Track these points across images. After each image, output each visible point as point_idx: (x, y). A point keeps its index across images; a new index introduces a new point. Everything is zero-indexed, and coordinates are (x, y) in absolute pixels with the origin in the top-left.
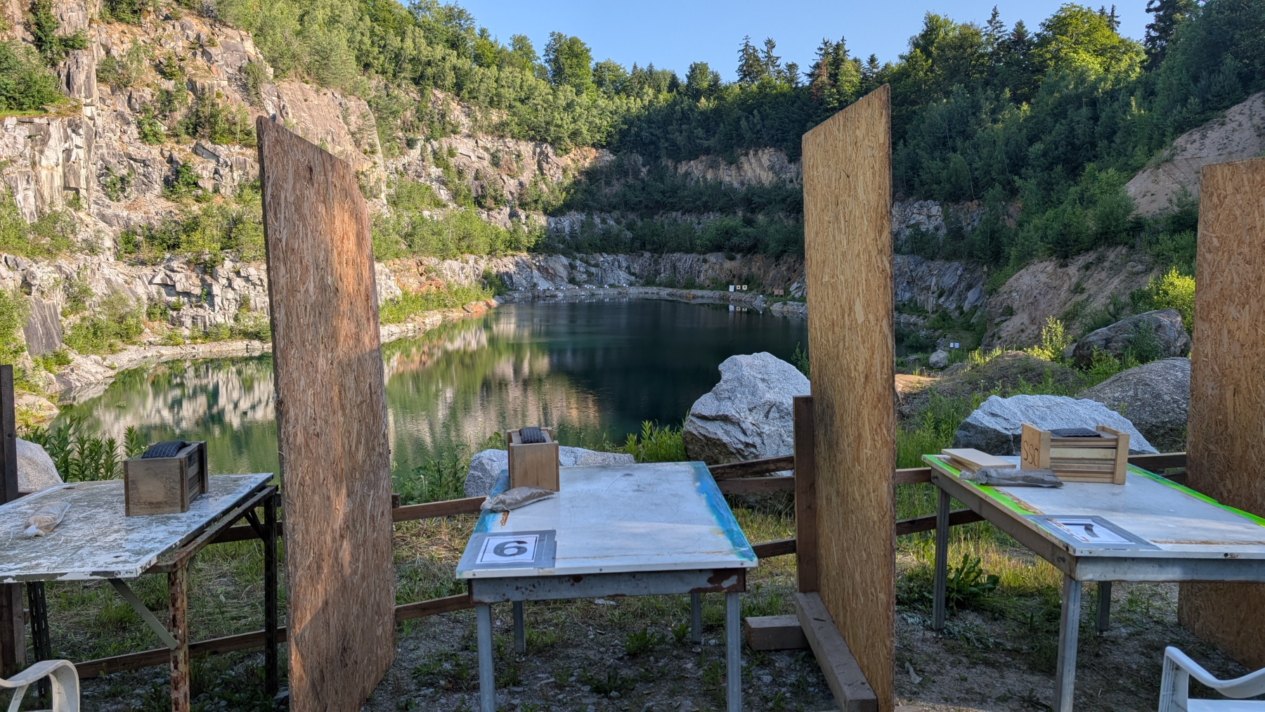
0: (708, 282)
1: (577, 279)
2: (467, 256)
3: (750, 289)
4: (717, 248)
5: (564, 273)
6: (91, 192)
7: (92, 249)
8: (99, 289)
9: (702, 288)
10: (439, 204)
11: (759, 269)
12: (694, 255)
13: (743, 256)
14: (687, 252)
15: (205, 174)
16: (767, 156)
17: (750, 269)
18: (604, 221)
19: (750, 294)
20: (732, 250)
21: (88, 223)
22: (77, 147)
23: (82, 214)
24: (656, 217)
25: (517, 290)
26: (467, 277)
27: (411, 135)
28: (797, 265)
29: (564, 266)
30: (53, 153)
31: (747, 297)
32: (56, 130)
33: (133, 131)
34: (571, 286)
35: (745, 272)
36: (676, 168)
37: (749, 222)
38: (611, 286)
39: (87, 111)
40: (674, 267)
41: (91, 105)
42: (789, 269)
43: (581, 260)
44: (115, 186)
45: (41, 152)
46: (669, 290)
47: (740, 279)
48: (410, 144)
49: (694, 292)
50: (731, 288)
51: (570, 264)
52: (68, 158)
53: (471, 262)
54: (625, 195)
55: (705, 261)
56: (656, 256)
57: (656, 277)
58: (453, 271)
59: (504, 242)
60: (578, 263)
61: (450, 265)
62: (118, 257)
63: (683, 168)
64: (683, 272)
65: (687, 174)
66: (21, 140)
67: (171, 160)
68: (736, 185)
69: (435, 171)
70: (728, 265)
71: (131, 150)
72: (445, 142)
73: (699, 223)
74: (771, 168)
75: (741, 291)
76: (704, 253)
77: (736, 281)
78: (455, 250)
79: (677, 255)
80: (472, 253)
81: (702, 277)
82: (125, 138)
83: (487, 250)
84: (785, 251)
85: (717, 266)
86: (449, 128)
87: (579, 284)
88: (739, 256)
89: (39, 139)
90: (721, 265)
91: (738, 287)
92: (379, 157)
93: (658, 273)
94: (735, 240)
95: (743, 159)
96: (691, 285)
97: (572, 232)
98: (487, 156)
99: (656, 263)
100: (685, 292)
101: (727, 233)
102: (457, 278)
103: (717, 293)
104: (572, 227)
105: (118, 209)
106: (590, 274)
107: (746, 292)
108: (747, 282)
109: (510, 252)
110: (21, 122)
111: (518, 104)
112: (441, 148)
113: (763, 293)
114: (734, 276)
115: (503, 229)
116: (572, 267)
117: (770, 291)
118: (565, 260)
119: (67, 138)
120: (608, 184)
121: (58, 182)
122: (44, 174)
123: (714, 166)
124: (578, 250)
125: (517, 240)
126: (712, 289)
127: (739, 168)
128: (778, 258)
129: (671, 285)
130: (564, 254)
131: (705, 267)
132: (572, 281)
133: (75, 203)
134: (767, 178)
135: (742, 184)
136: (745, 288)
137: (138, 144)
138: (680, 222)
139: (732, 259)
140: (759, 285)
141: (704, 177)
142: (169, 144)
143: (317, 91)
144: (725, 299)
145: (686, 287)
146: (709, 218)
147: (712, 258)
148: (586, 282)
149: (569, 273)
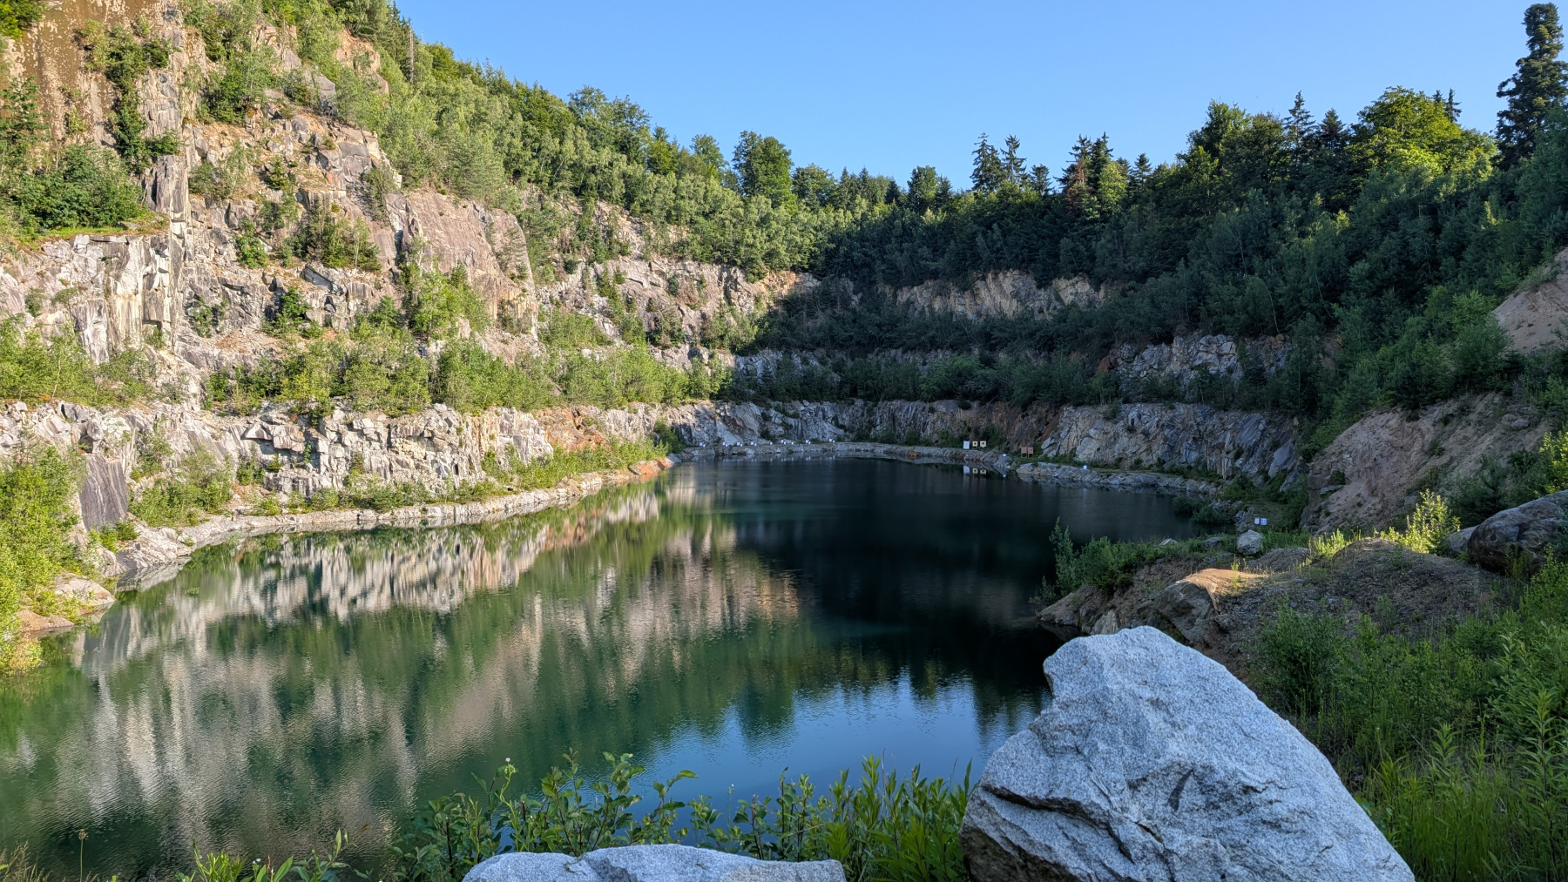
0: (936, 437)
1: (772, 433)
2: (635, 404)
3: (990, 447)
4: (946, 394)
5: (755, 425)
6: (176, 325)
7: (174, 395)
8: (179, 445)
9: (928, 444)
10: (603, 341)
11: (1002, 421)
12: (917, 403)
13: (981, 405)
14: (909, 399)
15: (315, 303)
16: (1009, 280)
17: (990, 420)
18: (805, 361)
19: (990, 453)
20: (966, 396)
21: (170, 363)
22: (162, 271)
23: (163, 353)
24: (870, 356)
25: (696, 446)
26: (635, 431)
27: (570, 257)
28: (1050, 416)
29: (756, 417)
30: (132, 278)
31: (986, 456)
32: (135, 251)
33: (230, 251)
34: (764, 441)
35: (983, 424)
36: (895, 296)
37: (987, 362)
38: (814, 441)
39: (176, 228)
40: (893, 418)
41: (180, 220)
42: (1039, 420)
43: (777, 409)
44: (205, 318)
45: (117, 277)
46: (887, 447)
47: (977, 433)
48: (569, 267)
49: (918, 449)
50: (966, 445)
51: (763, 414)
52: (149, 285)
53: (641, 412)
54: (831, 329)
55: (932, 410)
56: (870, 404)
57: (870, 430)
58: (619, 424)
59: (682, 386)
60: (773, 412)
61: (615, 416)
62: (205, 406)
63: (904, 296)
64: (904, 424)
65: (909, 303)
66: (93, 263)
67: (274, 287)
68: (970, 316)
69: (598, 301)
70: (962, 415)
71: (227, 275)
72: (611, 266)
73: (925, 364)
74: (1016, 295)
75: (979, 448)
76: (931, 401)
77: (971, 435)
78: (621, 398)
79: (896, 403)
80: (642, 400)
81: (929, 431)
82: (220, 260)
83: (661, 397)
84: (1035, 399)
85: (948, 417)
86: (616, 248)
87: (773, 439)
88: (975, 404)
89: (115, 262)
90: (953, 415)
91: (975, 444)
92: (529, 284)
93: (872, 425)
94: (971, 384)
95: (979, 284)
96: (914, 440)
97: (766, 375)
98: (662, 281)
99: (871, 412)
100: (907, 449)
101: (960, 375)
102: (622, 431)
103: (948, 451)
104: (765, 369)
105: (208, 347)
106: (787, 427)
107: (985, 450)
108: (986, 437)
109: (689, 399)
110: (95, 241)
111: (701, 219)
112: (606, 272)
113: (1007, 451)
114: (969, 430)
115: (680, 371)
116: (766, 417)
117: (1015, 449)
118: (756, 410)
119: (149, 260)
120: (811, 315)
121: (136, 313)
122: (119, 304)
123: (943, 293)
124: (773, 396)
125: (698, 385)
126: (941, 446)
127: (975, 296)
128: (1025, 407)
129: (889, 439)
130: (755, 402)
131: (933, 417)
132: (765, 435)
133: (156, 340)
134: (1010, 307)
135: (979, 314)
136: (983, 444)
137: (236, 267)
138: (900, 361)
139: (966, 407)
140: (1002, 441)
141: (930, 306)
142: (273, 268)
143: (456, 203)
144: (959, 458)
145: (908, 443)
146: (936, 356)
147: (941, 406)
148: (782, 437)
149: (762, 426)
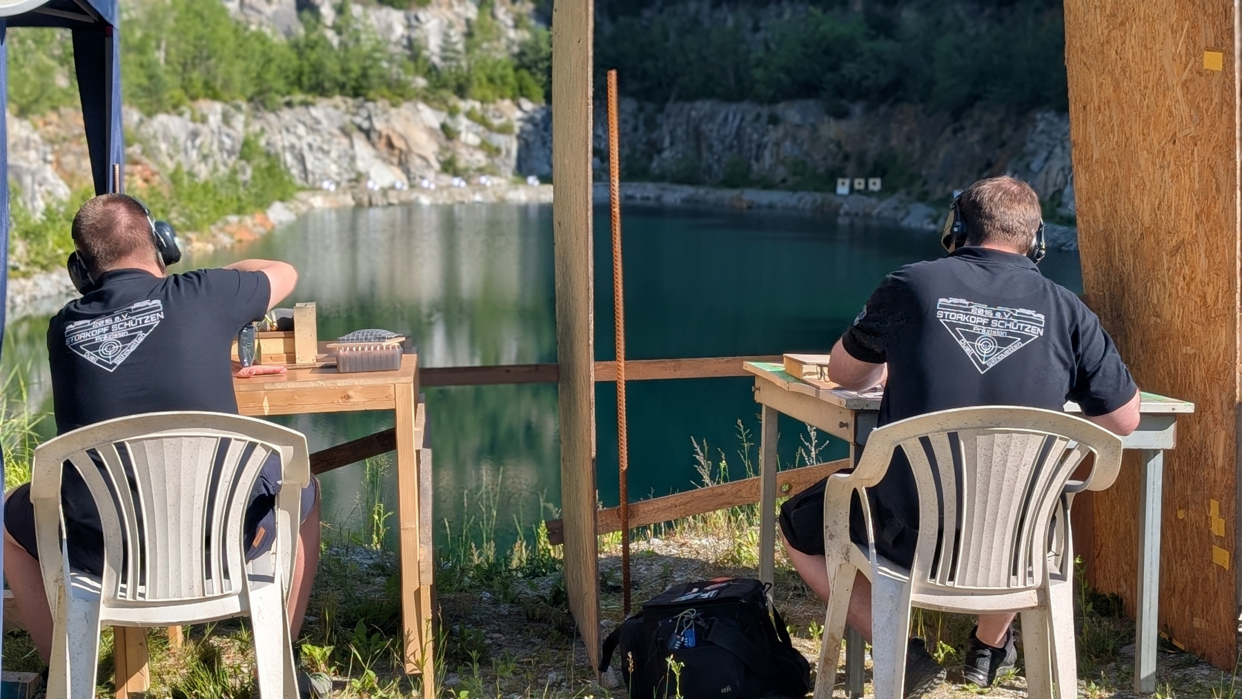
0: (781, 172)
1: (461, 164)
2: (204, 105)
3: (888, 190)
4: (805, 89)
5: (427, 146)
9: (767, 184)
11: (909, 140)
12: (745, 105)
13: (870, 109)
14: (729, 98)
17: (886, 140)
19: (892, 201)
20: (840, 93)
24: (647, 13)
25: (315, 189)
26: (205, 158)
28: (1008, 131)
29: (431, 131)
31: (883, 208)
34: (446, 179)
35: (873, 147)
37: (883, 27)
40: (697, 136)
42: (986, 139)
43: (470, 115)
46: (687, 191)
47: (861, 163)
49: (752, 196)
50: (843, 188)
51: (444, 127)
53: (214, 120)
55: (774, 120)
56: (650, 107)
57: (651, 159)
58: (174, 142)
59: (282, 71)
60: (463, 123)
61: (166, 127)
64: (718, 147)
70: (831, 129)
73: (756, 29)
75: (866, 192)
76: (773, 101)
77: (851, 167)
78: (178, 93)
79: (703, 107)
80: (215, 97)
81: (768, 159)
83: (251, 90)
84: (978, 97)
85: (804, 134)
88: (858, 109)
90: (814, 129)
91: (859, 184)
93: (655, 148)
94: (850, 69)
96: (738, 178)
97: (447, 47)
99: (651, 124)
100: (727, 195)
101: (827, 52)
102: (181, 157)
103: (808, 199)
104: (446, 36)
106: (490, 151)
107: (880, 195)
108: (879, 170)
109: (298, 97)
113: (923, 197)
114: (846, 157)
115: (279, 39)
116: (448, 133)
117: (939, 193)
118: (431, 117)
124: (462, 90)
125: (317, 69)
126: (794, 189)
128: (958, 113)
129: (690, 179)
130: (425, 100)
131: (774, 134)
132: (449, 167)
136: (876, 184)
138: (707, 23)
139: (840, 114)
140: (913, 179)
144: (830, 213)
145: (729, 183)
146: (780, 15)
147: (792, 113)
148: (481, 171)
149: (443, 149)
